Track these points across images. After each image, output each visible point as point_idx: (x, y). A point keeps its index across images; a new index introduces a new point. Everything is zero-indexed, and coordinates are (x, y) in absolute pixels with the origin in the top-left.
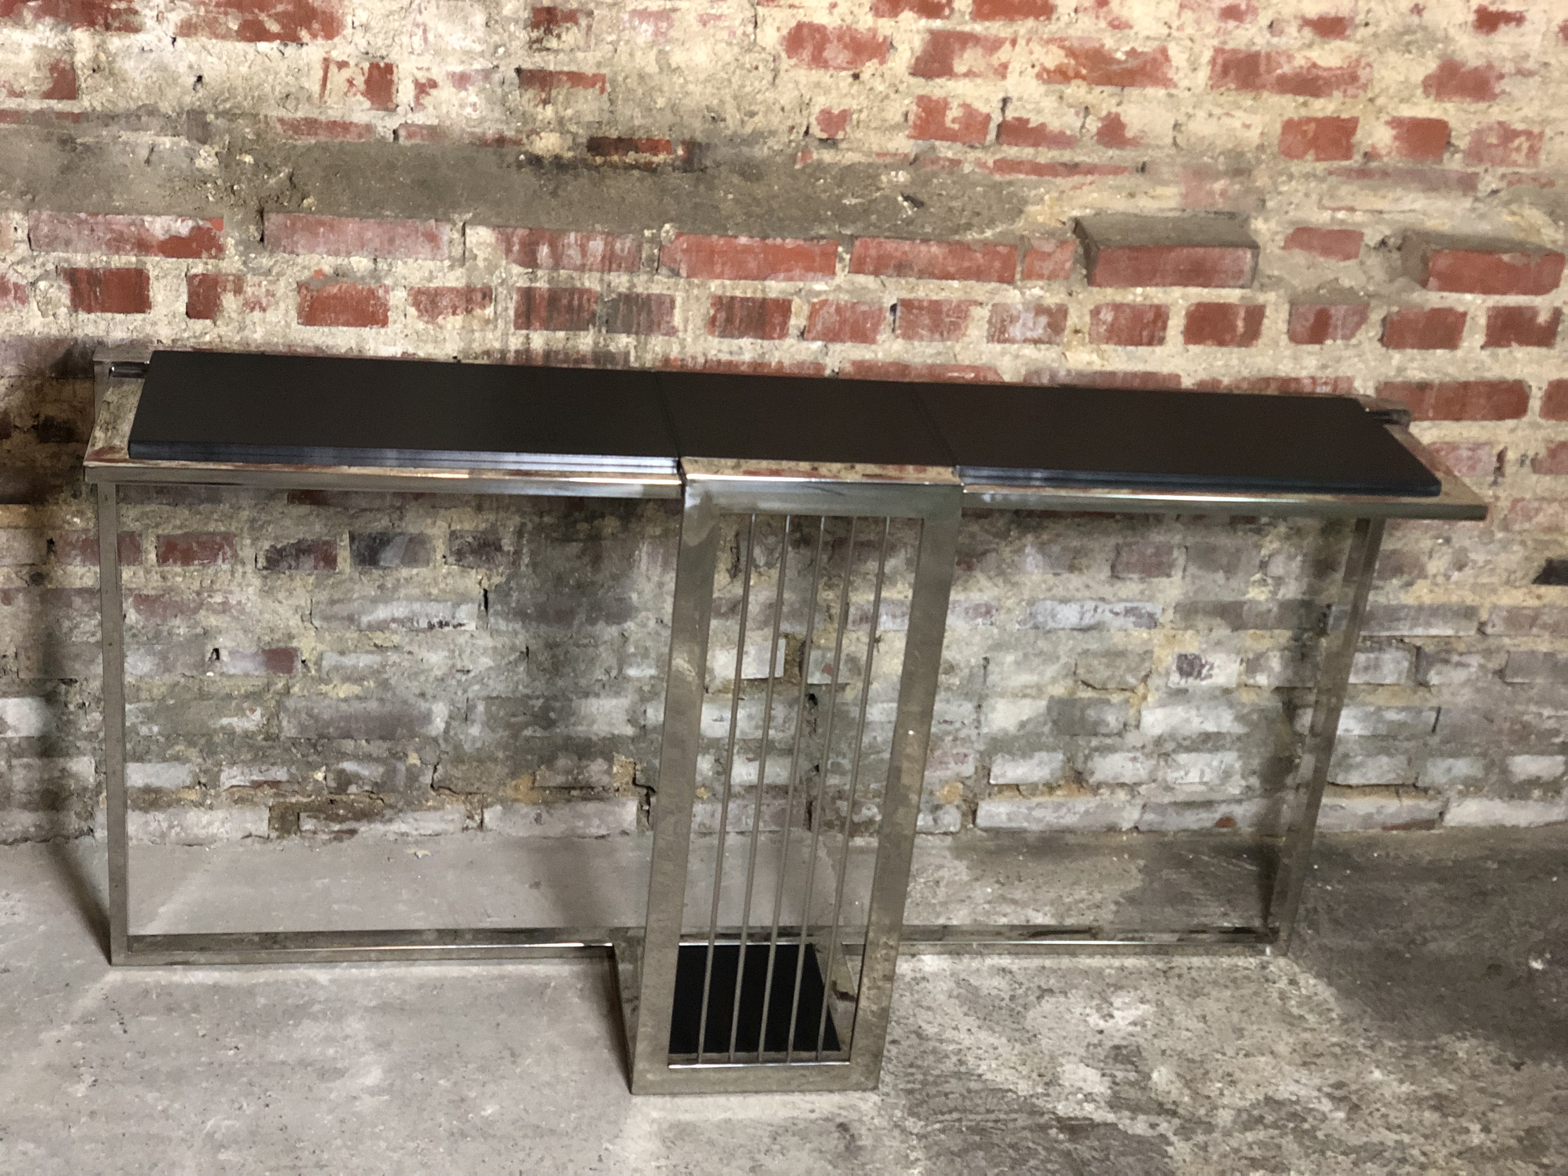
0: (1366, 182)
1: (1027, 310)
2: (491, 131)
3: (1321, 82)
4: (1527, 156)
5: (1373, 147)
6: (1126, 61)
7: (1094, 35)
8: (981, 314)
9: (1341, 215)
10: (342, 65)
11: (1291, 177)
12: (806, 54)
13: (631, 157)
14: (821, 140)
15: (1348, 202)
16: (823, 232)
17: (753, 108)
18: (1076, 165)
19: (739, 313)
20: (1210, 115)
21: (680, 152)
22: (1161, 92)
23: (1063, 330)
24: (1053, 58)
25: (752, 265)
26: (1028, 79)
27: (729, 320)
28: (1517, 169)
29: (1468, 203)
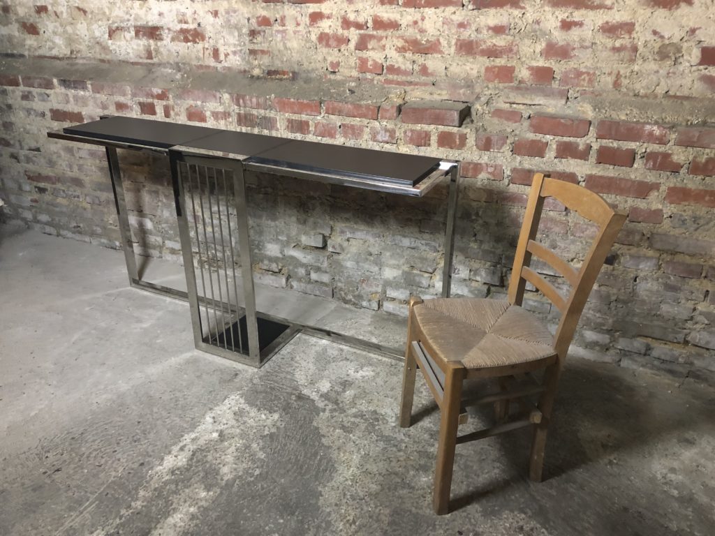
0: (520, 91)
1: (382, 130)
2: (242, 68)
3: (498, 52)
4: (589, 83)
5: (522, 78)
6: (425, 44)
7: (414, 35)
8: (367, 131)
9: (514, 106)
10: (207, 49)
11: (489, 89)
12: (324, 43)
13: (278, 76)
14: (331, 72)
16: (316, 99)
17: (311, 61)
18: (411, 82)
19: (295, 125)
20: (458, 64)
21: (291, 75)
22: (440, 56)
23: (395, 138)
24: (400, 43)
25: (296, 109)
26: (392, 50)
27: (292, 127)
28: (584, 88)
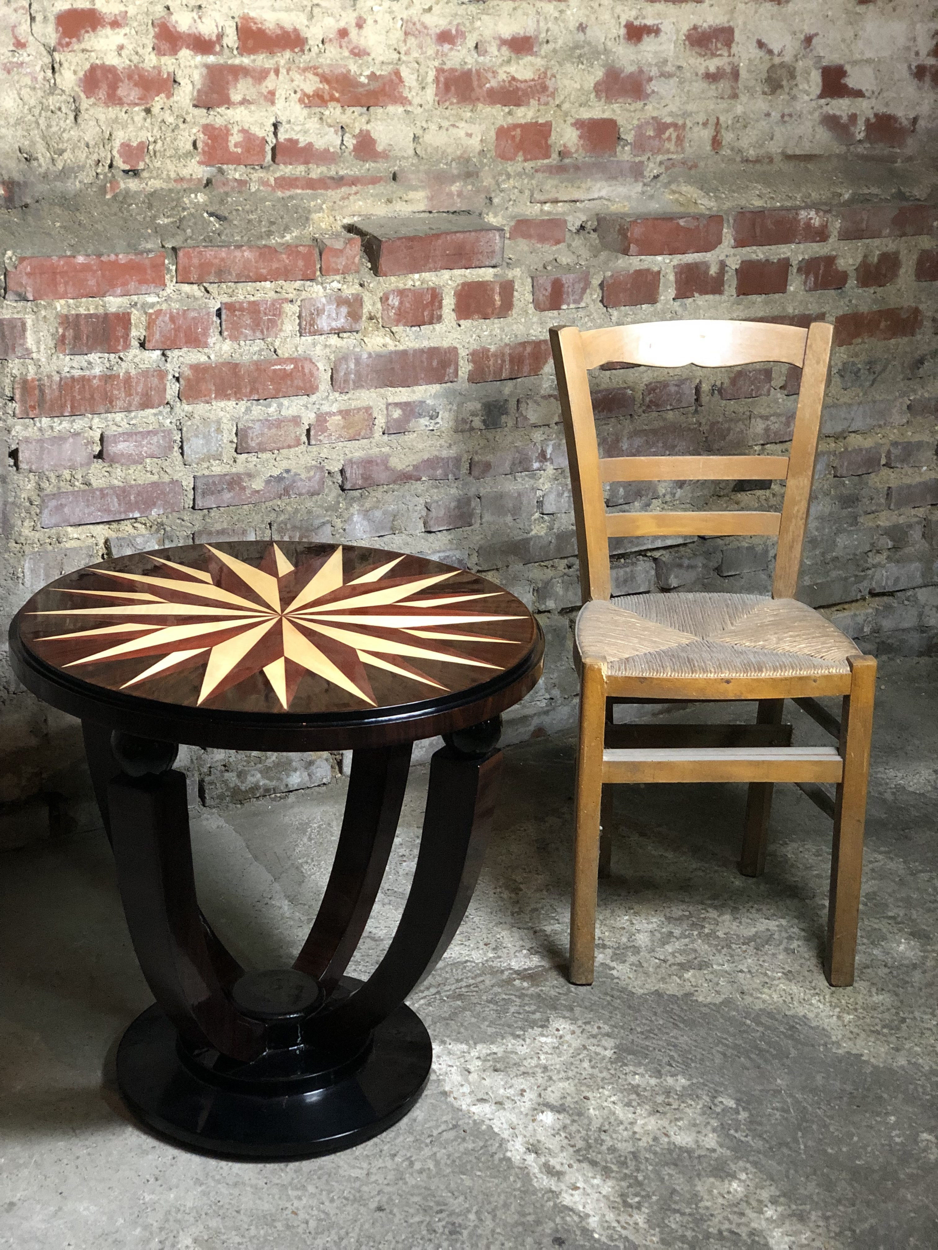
0: (565, 176)
1: (329, 302)
3: (520, 93)
4: (677, 145)
5: (565, 146)
6: (369, 84)
7: (340, 62)
8: (291, 310)
9: (547, 207)
11: (509, 176)
12: (102, 94)
14: (126, 172)
15: (553, 195)
16: (149, 246)
17: (60, 146)
18: (342, 178)
19: (85, 330)
20: (440, 127)
22: (400, 109)
23: (361, 317)
24: (311, 84)
25: (92, 282)
26: (292, 104)
27: (77, 337)
28: (671, 156)
29: (639, 187)
